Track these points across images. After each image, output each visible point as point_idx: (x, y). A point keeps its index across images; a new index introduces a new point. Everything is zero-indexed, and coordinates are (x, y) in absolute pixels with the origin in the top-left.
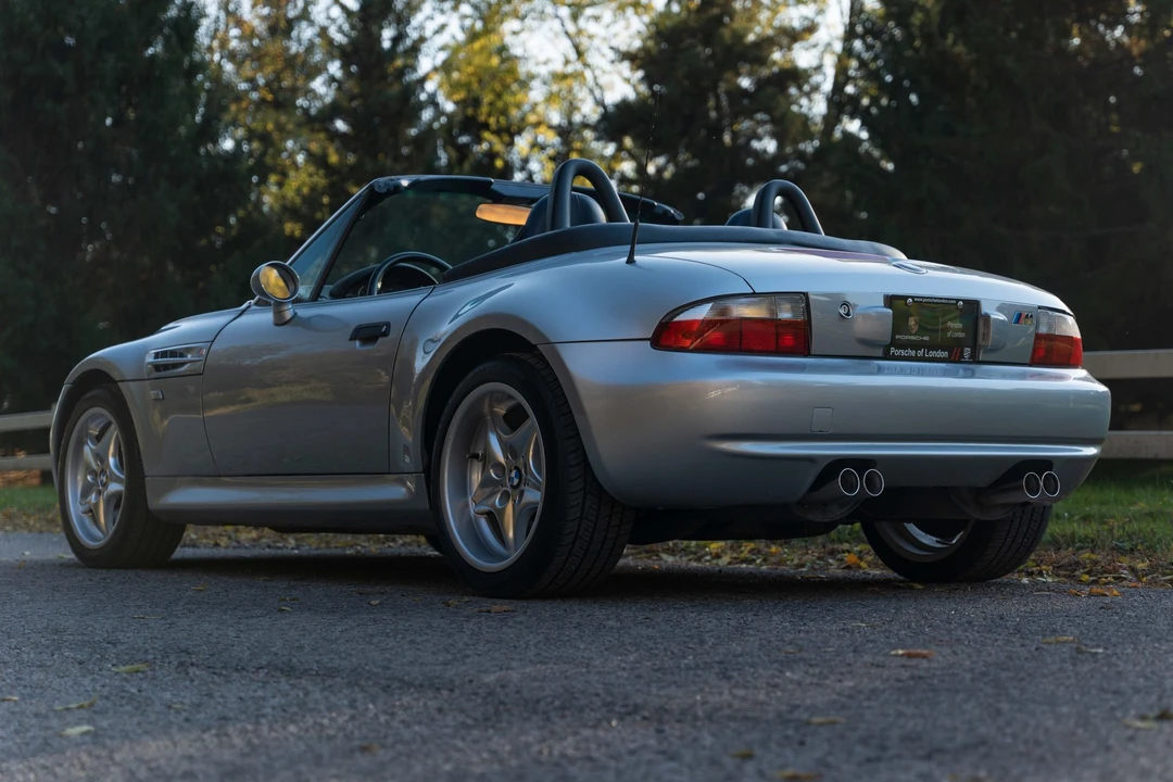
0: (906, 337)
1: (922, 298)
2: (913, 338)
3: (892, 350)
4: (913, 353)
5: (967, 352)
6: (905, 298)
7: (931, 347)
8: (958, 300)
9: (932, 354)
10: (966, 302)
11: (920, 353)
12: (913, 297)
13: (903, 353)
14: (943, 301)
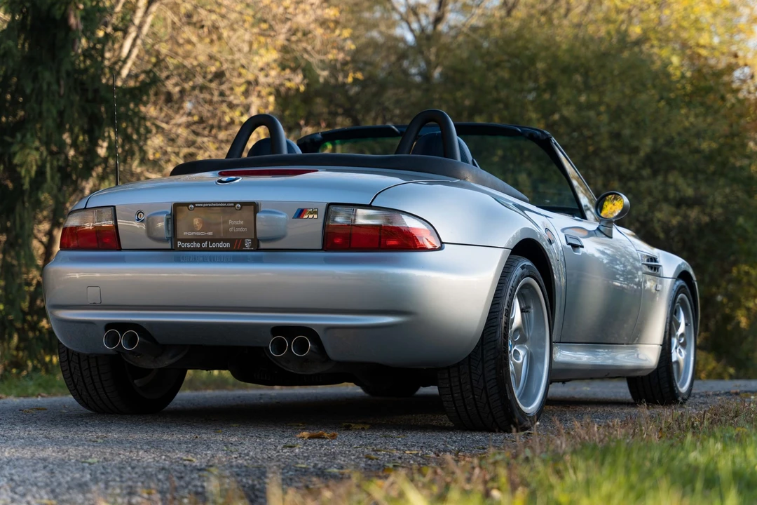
0: (192, 234)
1: (203, 203)
2: (198, 234)
3: (179, 243)
4: (198, 245)
5: (248, 244)
6: (187, 204)
7: (213, 240)
8: (235, 203)
9: (215, 245)
10: (244, 204)
11: (204, 245)
12: (194, 204)
13: (189, 245)
14: (222, 205)
